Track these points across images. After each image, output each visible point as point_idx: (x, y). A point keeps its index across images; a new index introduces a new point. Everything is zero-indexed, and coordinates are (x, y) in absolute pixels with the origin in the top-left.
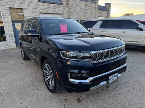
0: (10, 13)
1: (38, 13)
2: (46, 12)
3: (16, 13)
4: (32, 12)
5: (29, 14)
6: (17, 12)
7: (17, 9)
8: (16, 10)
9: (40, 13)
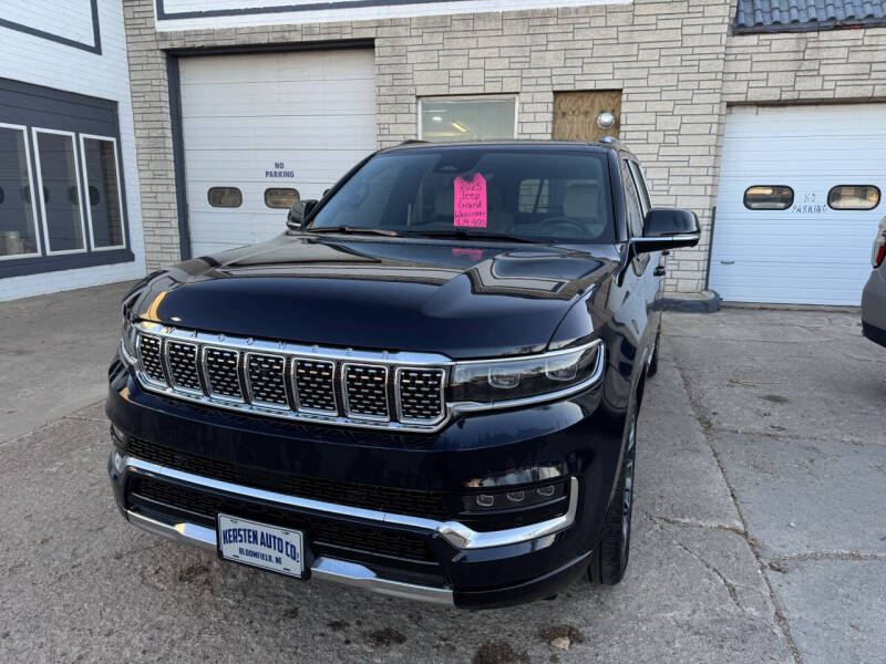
0: (554, 122)
1: (708, 109)
2: (773, 95)
3: (582, 117)
4: (668, 107)
5: (651, 119)
6: (586, 113)
7: (592, 95)
8: (585, 103)
9: (730, 105)
